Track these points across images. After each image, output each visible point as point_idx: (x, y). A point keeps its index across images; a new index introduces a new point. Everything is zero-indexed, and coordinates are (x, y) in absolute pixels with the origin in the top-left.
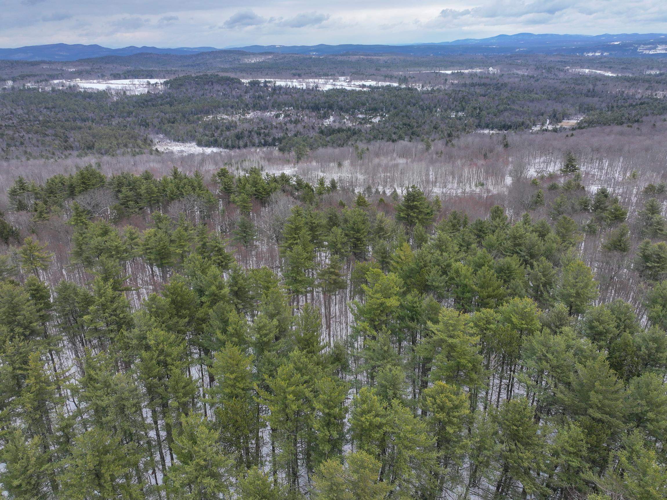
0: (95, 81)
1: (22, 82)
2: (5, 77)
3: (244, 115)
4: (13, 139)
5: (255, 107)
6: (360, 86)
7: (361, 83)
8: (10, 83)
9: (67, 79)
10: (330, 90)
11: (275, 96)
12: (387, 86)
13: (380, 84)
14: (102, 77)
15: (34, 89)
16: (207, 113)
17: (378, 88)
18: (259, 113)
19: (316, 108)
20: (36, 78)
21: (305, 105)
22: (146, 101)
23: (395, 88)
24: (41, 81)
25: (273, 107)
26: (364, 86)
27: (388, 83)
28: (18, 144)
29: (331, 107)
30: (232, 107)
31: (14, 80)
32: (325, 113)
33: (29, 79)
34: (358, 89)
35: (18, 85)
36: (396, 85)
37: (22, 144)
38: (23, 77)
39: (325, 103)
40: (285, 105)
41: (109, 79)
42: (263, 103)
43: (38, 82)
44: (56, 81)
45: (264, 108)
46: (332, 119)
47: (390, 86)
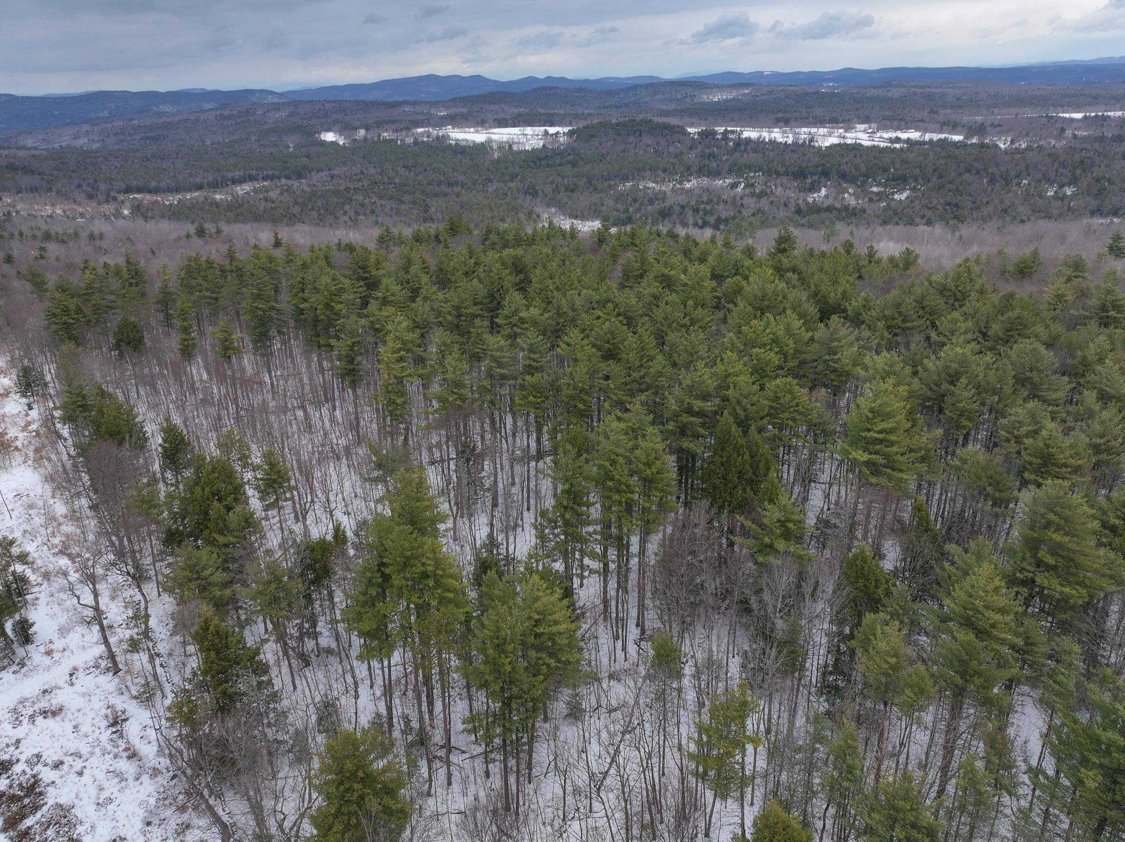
0: (472, 130)
1: (377, 131)
2: (358, 123)
3: (681, 183)
4: (362, 205)
5: (702, 171)
6: (891, 140)
7: (893, 135)
8: (362, 132)
9: (434, 126)
10: (833, 146)
11: (736, 155)
12: (940, 140)
13: (927, 137)
14: (482, 123)
15: (391, 141)
16: (625, 179)
17: (924, 143)
18: (705, 181)
19: (800, 174)
20: (394, 126)
21: (782, 170)
22: (539, 159)
23: (956, 144)
24: (401, 130)
25: (730, 171)
26: (898, 140)
27: (942, 136)
28: (368, 211)
29: (826, 174)
30: (665, 171)
31: (367, 128)
32: (813, 183)
33: (387, 126)
34: (882, 145)
35: (372, 135)
36: (957, 138)
37: (373, 212)
38: (380, 124)
39: (817, 166)
40: (750, 168)
41: (491, 127)
42: (714, 164)
43: (397, 131)
44: (420, 130)
45: (716, 174)
46: (823, 191)
47: (946, 139)
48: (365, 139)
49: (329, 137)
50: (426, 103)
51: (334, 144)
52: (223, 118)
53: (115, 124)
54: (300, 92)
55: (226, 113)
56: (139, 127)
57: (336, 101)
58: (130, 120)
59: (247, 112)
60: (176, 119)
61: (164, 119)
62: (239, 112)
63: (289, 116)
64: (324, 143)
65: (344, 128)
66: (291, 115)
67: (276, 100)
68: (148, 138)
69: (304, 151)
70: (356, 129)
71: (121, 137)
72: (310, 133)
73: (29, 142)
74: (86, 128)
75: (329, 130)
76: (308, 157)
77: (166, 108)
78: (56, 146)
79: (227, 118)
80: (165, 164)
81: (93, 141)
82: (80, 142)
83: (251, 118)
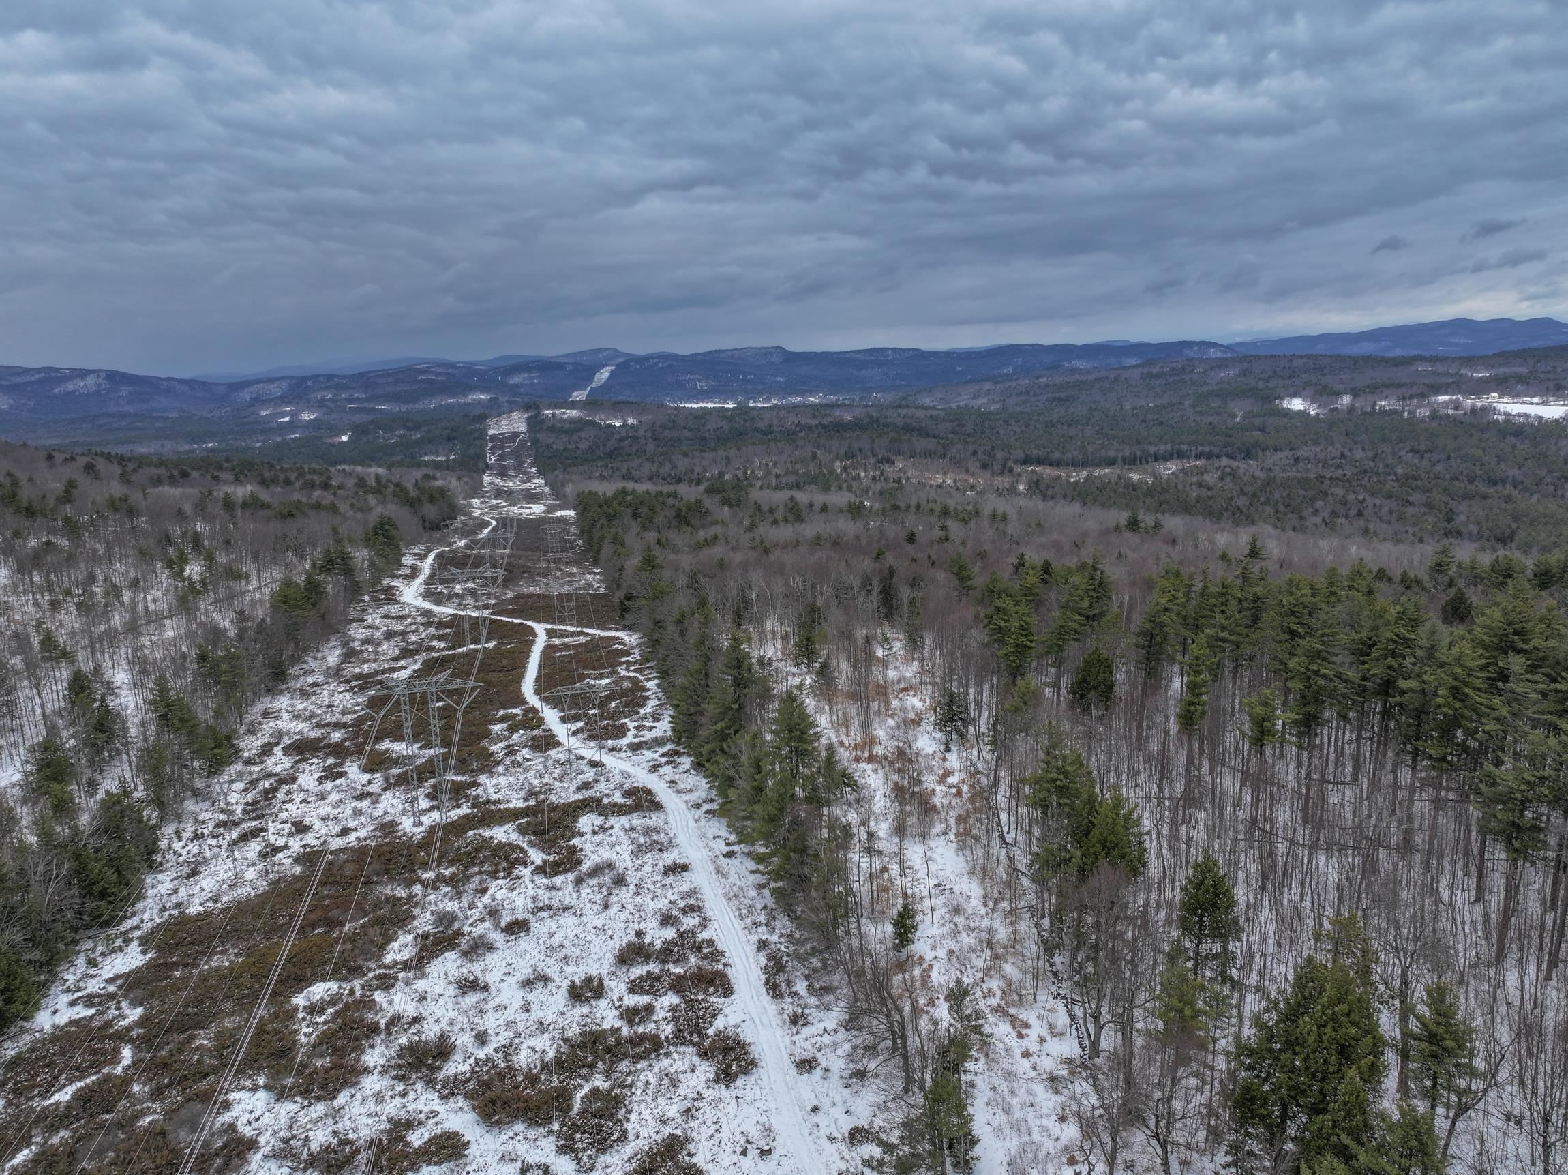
0: (1536, 400)
1: (1370, 398)
2: (1340, 387)
4: (1344, 503)
8: (1346, 399)
9: (1467, 393)
15: (1394, 412)
20: (1400, 391)
24: (1411, 397)
28: (1352, 513)
31: (1355, 393)
33: (1386, 392)
35: (1363, 403)
37: (1360, 514)
38: (1376, 389)
43: (1404, 399)
44: (1442, 398)
48: (1351, 409)
49: (1297, 404)
50: (1454, 359)
51: (1303, 414)
52: (1151, 376)
53: (1021, 382)
54: (1254, 344)
55: (1155, 370)
56: (1047, 386)
57: (1309, 357)
58: (1037, 378)
59: (1183, 369)
60: (1091, 377)
61: (1077, 377)
62: (1172, 369)
63: (1239, 375)
64: (1288, 413)
65: (1321, 392)
66: (1244, 373)
67: (1219, 355)
68: (1055, 399)
69: (1257, 421)
70: (1337, 394)
71: (1024, 398)
72: (1268, 398)
73: (927, 401)
74: (987, 386)
75: (1295, 395)
76: (1262, 430)
77: (1080, 364)
78: (954, 406)
79: (1157, 376)
80: (1072, 432)
81: (994, 401)
82: (979, 402)
83: (1187, 377)
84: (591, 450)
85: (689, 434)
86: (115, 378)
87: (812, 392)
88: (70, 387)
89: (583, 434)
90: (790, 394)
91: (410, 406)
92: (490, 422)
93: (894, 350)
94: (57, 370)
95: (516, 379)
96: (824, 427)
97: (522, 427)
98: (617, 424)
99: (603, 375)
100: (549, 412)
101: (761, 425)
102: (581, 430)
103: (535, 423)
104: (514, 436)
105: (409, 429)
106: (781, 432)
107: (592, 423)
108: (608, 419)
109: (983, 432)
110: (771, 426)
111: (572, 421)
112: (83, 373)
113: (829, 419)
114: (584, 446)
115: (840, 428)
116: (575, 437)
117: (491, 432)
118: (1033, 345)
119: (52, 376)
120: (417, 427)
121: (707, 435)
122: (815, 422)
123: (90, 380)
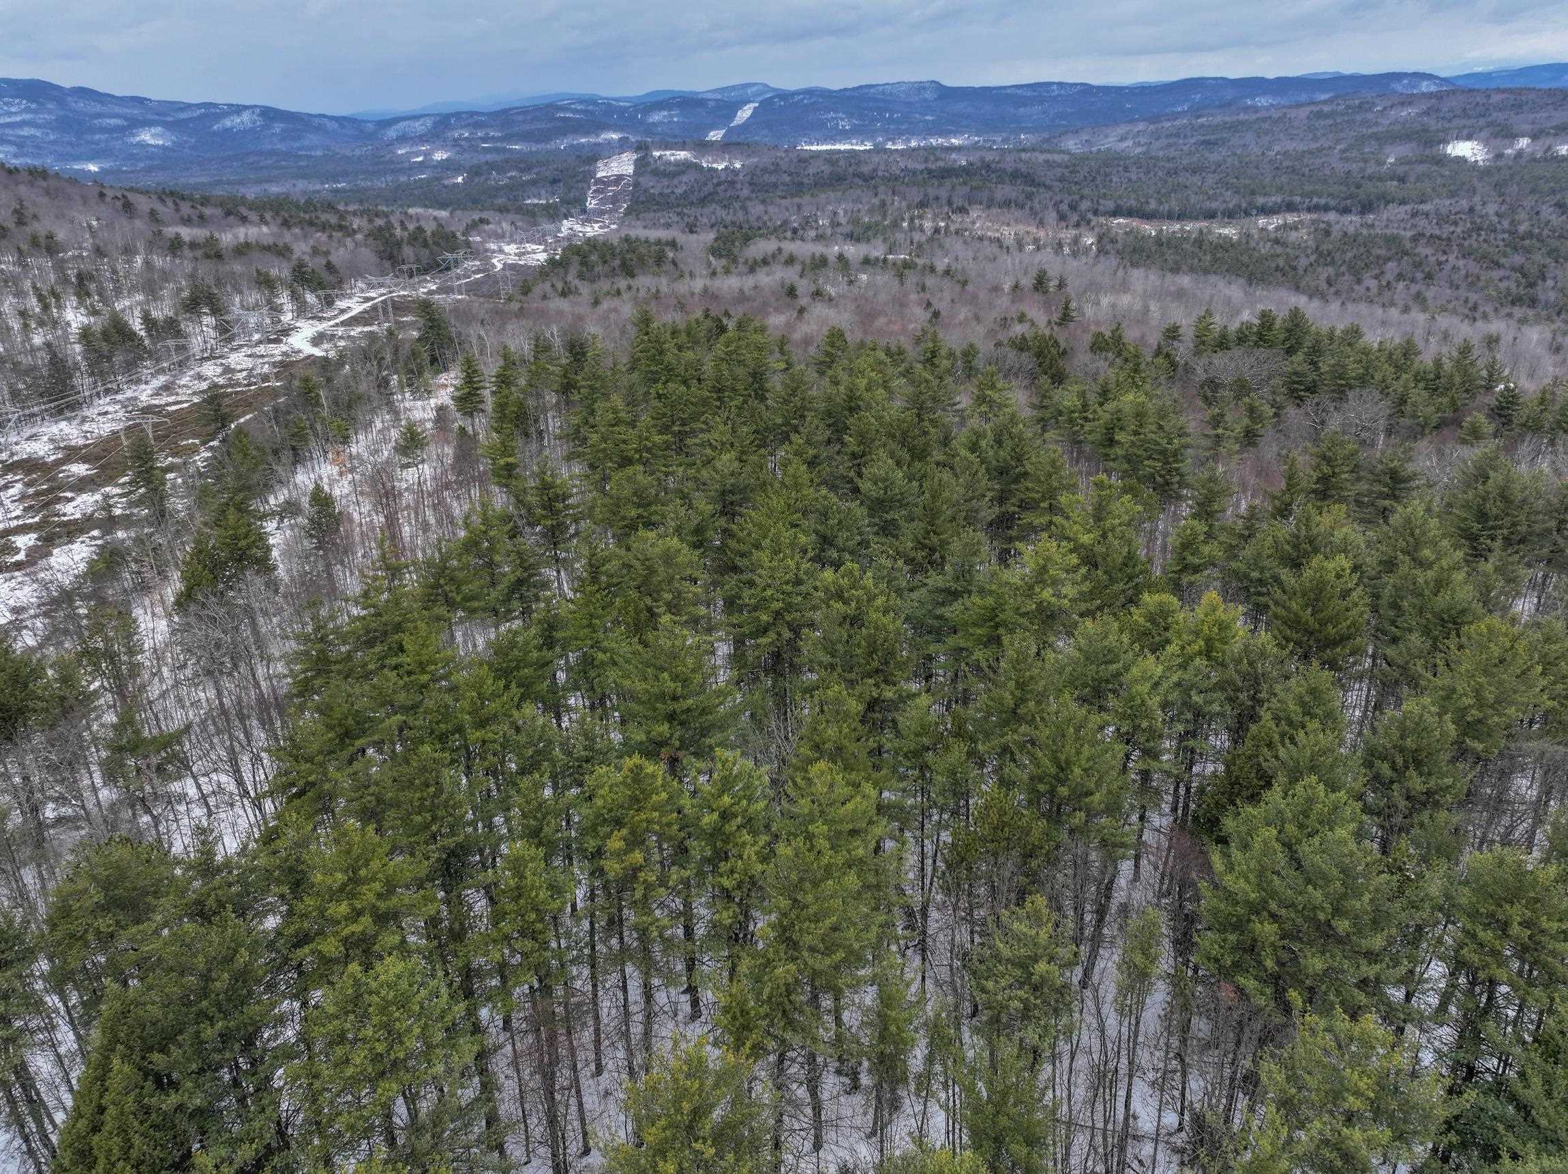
1: (1549, 141)
8: (1522, 144)
31: (1534, 137)
35: (1538, 148)
48: (1520, 154)
49: (1465, 149)
51: (1461, 160)
52: (1320, 115)
53: (1177, 123)
54: (1488, 76)
56: (1202, 126)
58: (1199, 117)
59: (1360, 107)
62: (1348, 107)
63: (1419, 115)
64: (1443, 161)
65: (1499, 135)
66: (1427, 113)
68: (1204, 142)
69: (1401, 170)
70: (1514, 136)
71: (1172, 140)
72: (1430, 140)
73: (1069, 144)
74: (1142, 126)
75: (1469, 138)
76: (1402, 180)
78: (1095, 149)
79: (1325, 116)
80: (1196, 179)
81: (1139, 144)
82: (1124, 145)
83: (1358, 118)
84: (685, 195)
85: (788, 179)
86: (270, 114)
87: (955, 133)
88: (228, 123)
89: (685, 178)
90: (932, 134)
91: (540, 146)
92: (600, 164)
93: (1060, 84)
94: (215, 105)
95: (656, 117)
96: (930, 171)
97: (630, 170)
98: (721, 167)
99: (745, 113)
100: (657, 154)
101: (865, 169)
102: (683, 172)
103: (640, 165)
104: (620, 178)
105: (522, 171)
106: (883, 178)
107: (698, 167)
108: (715, 161)
109: (1094, 179)
110: (875, 170)
111: (678, 164)
112: (238, 109)
113: (941, 164)
114: (679, 191)
115: (947, 173)
116: (676, 181)
117: (599, 175)
118: (1216, 79)
119: (211, 112)
120: (528, 169)
121: (806, 181)
122: (920, 167)
123: (246, 116)
